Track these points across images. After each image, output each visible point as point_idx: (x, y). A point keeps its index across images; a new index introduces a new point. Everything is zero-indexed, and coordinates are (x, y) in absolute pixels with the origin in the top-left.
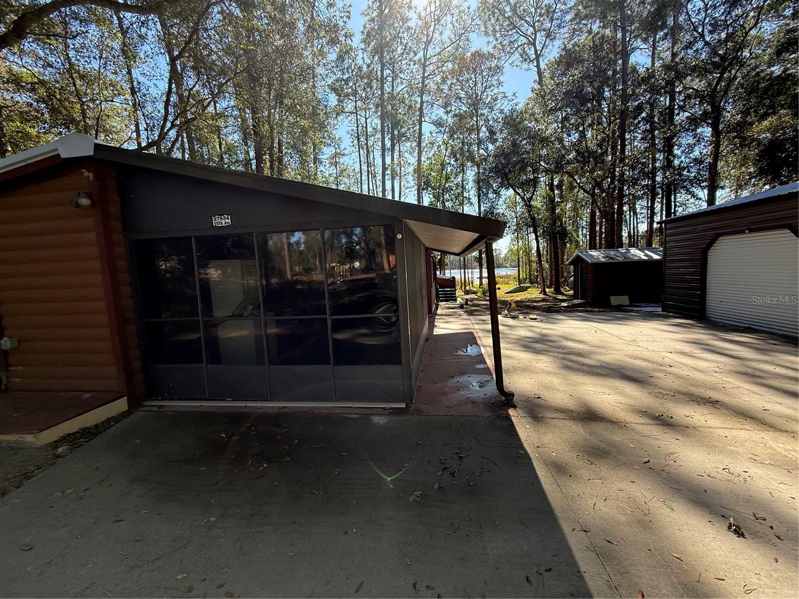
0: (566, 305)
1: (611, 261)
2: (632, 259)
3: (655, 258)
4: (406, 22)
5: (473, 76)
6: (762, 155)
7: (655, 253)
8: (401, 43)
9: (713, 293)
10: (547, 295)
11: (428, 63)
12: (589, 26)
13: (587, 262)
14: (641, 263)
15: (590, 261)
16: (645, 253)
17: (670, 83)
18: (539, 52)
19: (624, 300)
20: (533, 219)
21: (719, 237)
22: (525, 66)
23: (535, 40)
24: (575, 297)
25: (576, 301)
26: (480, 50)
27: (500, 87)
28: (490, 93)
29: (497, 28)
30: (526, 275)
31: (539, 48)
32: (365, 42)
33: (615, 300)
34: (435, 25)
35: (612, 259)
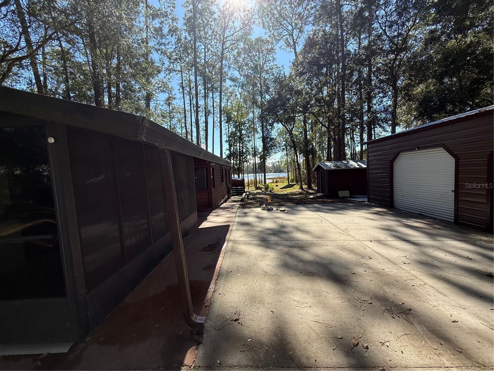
0: (312, 197)
1: (338, 169)
2: (350, 167)
3: (363, 167)
4: (213, 15)
5: (258, 54)
6: (421, 104)
7: (364, 164)
8: (211, 28)
9: (398, 190)
10: (303, 190)
11: (225, 40)
12: (324, 28)
13: (324, 169)
14: (355, 169)
15: (325, 169)
16: (357, 164)
17: (368, 58)
18: (295, 40)
19: (346, 193)
20: (293, 142)
21: (400, 153)
22: (288, 49)
23: (293, 33)
24: (318, 191)
25: (319, 195)
26: (261, 37)
27: (274, 61)
28: (268, 65)
29: (271, 25)
30: (294, 177)
31: (295, 38)
32: (186, 25)
33: (342, 194)
34: (229, 16)
35: (339, 167)
